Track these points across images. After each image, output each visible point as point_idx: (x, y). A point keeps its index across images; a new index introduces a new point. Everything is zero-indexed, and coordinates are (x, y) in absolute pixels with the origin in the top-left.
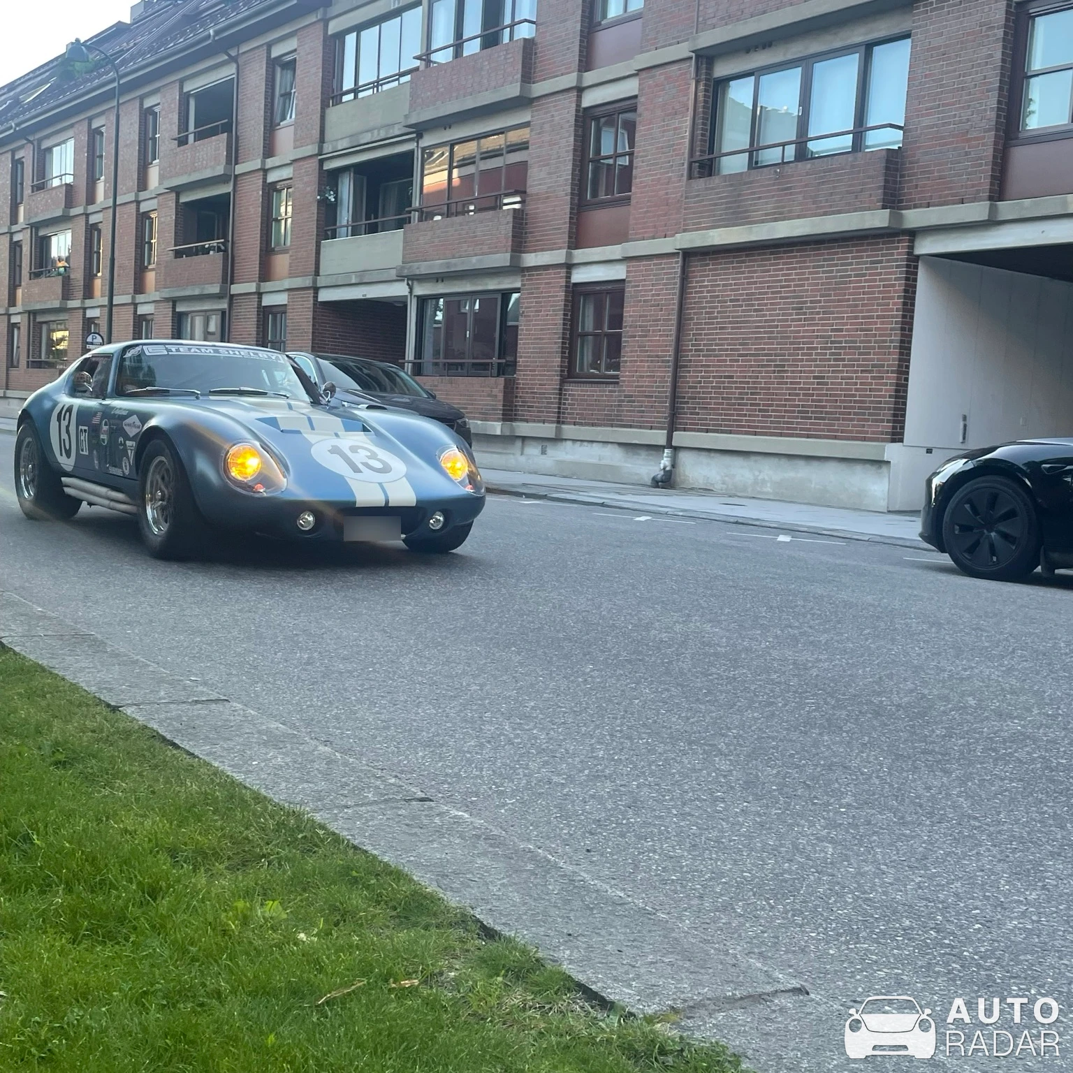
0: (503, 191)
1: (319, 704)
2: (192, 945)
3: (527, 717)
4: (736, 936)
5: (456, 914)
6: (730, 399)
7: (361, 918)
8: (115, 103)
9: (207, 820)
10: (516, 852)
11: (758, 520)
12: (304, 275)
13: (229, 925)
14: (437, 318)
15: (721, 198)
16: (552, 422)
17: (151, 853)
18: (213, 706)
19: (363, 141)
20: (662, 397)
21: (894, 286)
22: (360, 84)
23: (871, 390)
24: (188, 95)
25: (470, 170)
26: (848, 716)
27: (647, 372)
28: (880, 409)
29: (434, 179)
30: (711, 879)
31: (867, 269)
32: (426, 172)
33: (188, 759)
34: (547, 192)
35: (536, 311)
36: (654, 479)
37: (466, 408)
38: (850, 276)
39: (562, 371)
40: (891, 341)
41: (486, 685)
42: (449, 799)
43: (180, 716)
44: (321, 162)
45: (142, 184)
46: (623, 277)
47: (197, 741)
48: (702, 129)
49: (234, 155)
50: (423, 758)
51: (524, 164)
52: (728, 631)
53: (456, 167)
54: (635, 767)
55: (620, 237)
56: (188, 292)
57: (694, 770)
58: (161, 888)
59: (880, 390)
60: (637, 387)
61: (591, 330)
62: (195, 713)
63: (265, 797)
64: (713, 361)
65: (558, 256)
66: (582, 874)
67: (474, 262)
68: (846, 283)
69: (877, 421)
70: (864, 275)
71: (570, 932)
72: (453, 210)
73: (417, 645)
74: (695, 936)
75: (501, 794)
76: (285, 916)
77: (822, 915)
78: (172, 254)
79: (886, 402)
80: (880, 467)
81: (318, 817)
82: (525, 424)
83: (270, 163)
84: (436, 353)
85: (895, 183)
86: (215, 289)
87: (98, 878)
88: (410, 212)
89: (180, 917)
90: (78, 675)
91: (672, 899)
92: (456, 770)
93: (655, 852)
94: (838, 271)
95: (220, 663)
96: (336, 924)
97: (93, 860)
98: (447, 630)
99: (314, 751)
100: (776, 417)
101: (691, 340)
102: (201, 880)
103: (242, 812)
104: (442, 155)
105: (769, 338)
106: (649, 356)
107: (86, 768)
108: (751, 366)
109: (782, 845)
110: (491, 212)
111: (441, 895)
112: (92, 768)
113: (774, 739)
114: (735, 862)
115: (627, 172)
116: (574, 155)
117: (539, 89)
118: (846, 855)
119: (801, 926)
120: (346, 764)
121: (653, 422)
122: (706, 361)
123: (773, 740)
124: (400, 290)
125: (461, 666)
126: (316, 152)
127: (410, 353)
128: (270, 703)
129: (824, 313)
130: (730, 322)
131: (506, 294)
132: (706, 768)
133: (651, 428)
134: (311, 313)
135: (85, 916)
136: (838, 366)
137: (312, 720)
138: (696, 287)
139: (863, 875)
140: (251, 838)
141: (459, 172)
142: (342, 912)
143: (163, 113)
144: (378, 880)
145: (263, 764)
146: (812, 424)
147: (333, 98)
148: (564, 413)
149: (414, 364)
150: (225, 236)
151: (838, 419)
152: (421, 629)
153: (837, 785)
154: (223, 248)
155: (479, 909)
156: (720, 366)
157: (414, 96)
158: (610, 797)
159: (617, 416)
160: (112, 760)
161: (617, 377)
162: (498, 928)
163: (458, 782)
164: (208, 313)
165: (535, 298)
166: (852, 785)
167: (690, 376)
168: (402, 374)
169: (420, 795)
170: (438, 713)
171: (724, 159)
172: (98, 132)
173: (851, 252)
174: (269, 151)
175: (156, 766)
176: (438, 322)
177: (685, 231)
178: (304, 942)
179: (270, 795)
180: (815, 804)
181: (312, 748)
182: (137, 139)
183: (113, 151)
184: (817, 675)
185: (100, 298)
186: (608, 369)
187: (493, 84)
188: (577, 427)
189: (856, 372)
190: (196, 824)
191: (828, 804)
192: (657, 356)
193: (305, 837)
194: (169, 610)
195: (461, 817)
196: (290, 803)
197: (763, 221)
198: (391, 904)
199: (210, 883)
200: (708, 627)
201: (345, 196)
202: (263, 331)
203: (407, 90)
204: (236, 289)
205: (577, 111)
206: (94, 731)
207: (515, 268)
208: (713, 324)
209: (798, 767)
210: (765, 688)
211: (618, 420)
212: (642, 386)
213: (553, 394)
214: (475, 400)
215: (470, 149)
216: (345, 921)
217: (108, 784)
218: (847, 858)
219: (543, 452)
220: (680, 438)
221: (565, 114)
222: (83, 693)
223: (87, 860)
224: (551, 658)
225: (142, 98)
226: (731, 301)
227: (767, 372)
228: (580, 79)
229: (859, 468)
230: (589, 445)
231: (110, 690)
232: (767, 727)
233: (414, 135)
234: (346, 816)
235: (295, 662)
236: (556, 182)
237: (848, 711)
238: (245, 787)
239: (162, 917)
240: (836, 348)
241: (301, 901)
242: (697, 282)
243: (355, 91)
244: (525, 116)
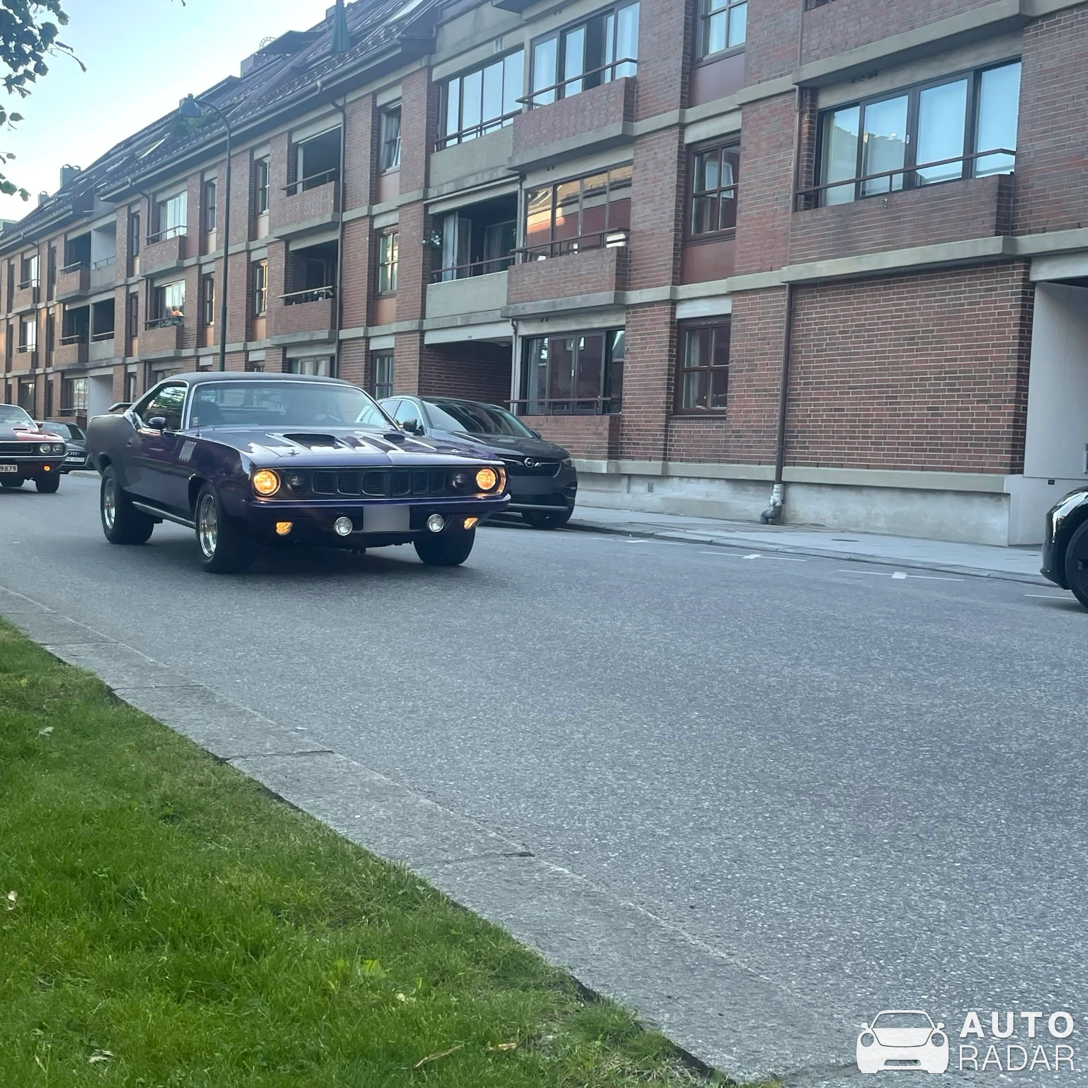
0: (607, 230)
1: (423, 753)
2: (292, 1005)
3: (632, 766)
4: (843, 998)
5: (554, 975)
6: (841, 432)
7: (460, 977)
8: (226, 156)
9: (309, 876)
10: (616, 909)
11: (872, 556)
12: (411, 318)
13: (328, 985)
14: (542, 357)
15: (829, 229)
16: (658, 459)
17: (255, 909)
18: (318, 758)
19: (467, 185)
20: (770, 432)
21: (1010, 313)
22: (464, 129)
23: (988, 420)
24: (296, 146)
25: (574, 208)
26: (963, 764)
27: (754, 406)
28: (998, 439)
29: (538, 219)
30: (818, 937)
31: (981, 297)
32: (529, 212)
33: (292, 813)
34: (651, 229)
35: (641, 348)
36: (763, 515)
37: (572, 447)
38: (963, 305)
39: (667, 407)
40: (1008, 370)
41: (589, 733)
42: (551, 853)
43: (285, 768)
44: (427, 207)
45: (253, 234)
46: (729, 311)
47: (302, 794)
48: (808, 161)
49: (341, 203)
50: (525, 809)
51: (626, 202)
52: (838, 674)
53: (560, 206)
54: (741, 819)
55: (725, 271)
56: (298, 339)
57: (802, 822)
58: (263, 946)
59: (998, 420)
60: (744, 422)
61: (697, 365)
62: (300, 765)
63: (367, 852)
64: (823, 394)
65: (663, 293)
66: (683, 933)
67: (579, 301)
68: (959, 311)
69: (994, 452)
70: (978, 303)
71: (670, 994)
72: (557, 249)
73: (520, 692)
74: (798, 1000)
75: (604, 847)
76: (384, 976)
77: (935, 977)
78: (282, 301)
79: (1004, 433)
80: (999, 500)
81: (418, 873)
82: (631, 462)
83: (376, 209)
84: (542, 392)
85: (1008, 209)
86: (324, 335)
87: (203, 935)
88: (514, 253)
89: (282, 976)
90: (188, 727)
91: (779, 958)
92: (559, 821)
93: (760, 909)
94: (951, 300)
95: (326, 712)
96: (436, 984)
97: (198, 917)
98: (551, 676)
99: (415, 803)
100: (889, 449)
101: (800, 373)
102: (303, 938)
103: (344, 867)
104: (545, 196)
105: (880, 369)
106: (756, 391)
107: (193, 822)
108: (863, 398)
109: (892, 902)
110: (595, 251)
111: (540, 955)
112: (199, 822)
113: (886, 788)
114: (844, 920)
115: (731, 206)
116: (678, 191)
117: (640, 127)
118: (960, 912)
119: (912, 988)
120: (447, 817)
121: (762, 457)
122: (815, 394)
123: (885, 790)
124: (505, 330)
125: (565, 714)
126: (422, 197)
127: (515, 394)
128: (374, 753)
129: (937, 343)
130: (839, 355)
131: (611, 332)
132: (815, 820)
133: (760, 463)
134: (418, 356)
135: (188, 974)
136: (953, 396)
137: (416, 770)
138: (803, 320)
139: (977, 933)
140: (352, 894)
141: (563, 211)
142: (441, 971)
143: (273, 163)
144: (476, 938)
145: (366, 817)
146: (926, 456)
147: (437, 143)
148: (670, 450)
149: (519, 403)
150: (333, 283)
151: (954, 451)
152: (525, 675)
153: (951, 839)
154: (331, 294)
155: (577, 970)
156: (829, 399)
157: (517, 137)
158: (715, 851)
159: (724, 451)
160: (219, 813)
161: (723, 412)
162: (597, 990)
163: (559, 835)
164: (318, 359)
165: (640, 335)
166: (967, 838)
167: (798, 411)
168: (507, 415)
169: (521, 849)
170: (541, 762)
171: (830, 190)
172: (210, 184)
173: (963, 280)
174: (375, 197)
175: (261, 820)
176: (544, 361)
177: (791, 263)
178: (402, 1002)
179: (371, 849)
180: (928, 858)
181: (413, 801)
182: (248, 190)
183: (225, 203)
184: (932, 721)
185: (213, 346)
186: (714, 405)
187: (596, 123)
188: (683, 463)
189: (972, 402)
190: (298, 880)
191: (942, 858)
192: (765, 390)
193: (406, 893)
194: (278, 658)
195: (561, 873)
196: (391, 857)
197: (871, 252)
198: (489, 964)
199: (311, 940)
200: (817, 671)
201: (450, 240)
202: (371, 375)
203: (511, 132)
204: (344, 334)
205: (680, 147)
206: (201, 784)
207: (619, 306)
208: (821, 356)
209: (910, 818)
210: (877, 735)
211: (725, 456)
212: (750, 422)
213: (659, 430)
214: (580, 438)
215: (574, 188)
216: (443, 981)
217: (214, 838)
218: (961, 915)
219: (650, 490)
220: (789, 473)
221: (668, 151)
222: (192, 746)
223: (192, 917)
224: (656, 704)
225: (252, 150)
226: (841, 332)
227: (878, 404)
228: (682, 115)
229: (977, 501)
230: (696, 481)
231: (218, 742)
232: (879, 777)
233: (517, 177)
234: (446, 872)
235: (399, 710)
236: (660, 218)
237: (964, 759)
238: (348, 842)
239: (263, 976)
240: (950, 378)
241: (401, 960)
242: (804, 314)
243: (459, 136)
244: (627, 155)
